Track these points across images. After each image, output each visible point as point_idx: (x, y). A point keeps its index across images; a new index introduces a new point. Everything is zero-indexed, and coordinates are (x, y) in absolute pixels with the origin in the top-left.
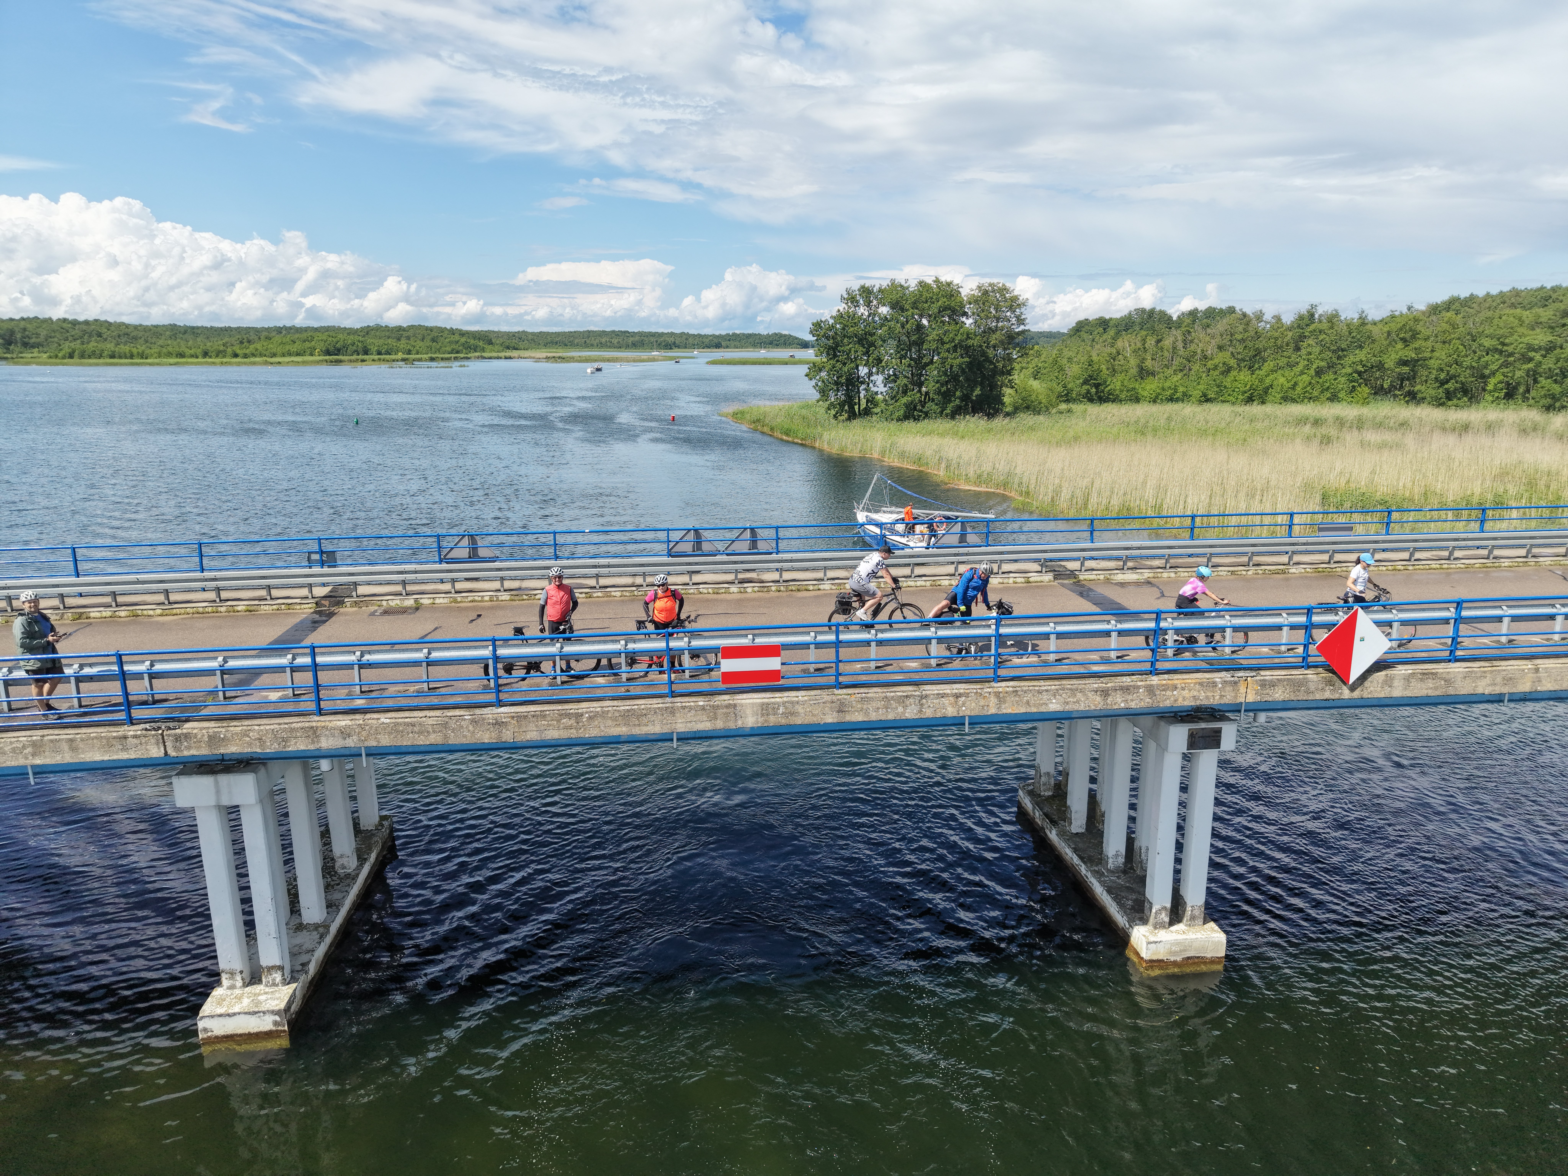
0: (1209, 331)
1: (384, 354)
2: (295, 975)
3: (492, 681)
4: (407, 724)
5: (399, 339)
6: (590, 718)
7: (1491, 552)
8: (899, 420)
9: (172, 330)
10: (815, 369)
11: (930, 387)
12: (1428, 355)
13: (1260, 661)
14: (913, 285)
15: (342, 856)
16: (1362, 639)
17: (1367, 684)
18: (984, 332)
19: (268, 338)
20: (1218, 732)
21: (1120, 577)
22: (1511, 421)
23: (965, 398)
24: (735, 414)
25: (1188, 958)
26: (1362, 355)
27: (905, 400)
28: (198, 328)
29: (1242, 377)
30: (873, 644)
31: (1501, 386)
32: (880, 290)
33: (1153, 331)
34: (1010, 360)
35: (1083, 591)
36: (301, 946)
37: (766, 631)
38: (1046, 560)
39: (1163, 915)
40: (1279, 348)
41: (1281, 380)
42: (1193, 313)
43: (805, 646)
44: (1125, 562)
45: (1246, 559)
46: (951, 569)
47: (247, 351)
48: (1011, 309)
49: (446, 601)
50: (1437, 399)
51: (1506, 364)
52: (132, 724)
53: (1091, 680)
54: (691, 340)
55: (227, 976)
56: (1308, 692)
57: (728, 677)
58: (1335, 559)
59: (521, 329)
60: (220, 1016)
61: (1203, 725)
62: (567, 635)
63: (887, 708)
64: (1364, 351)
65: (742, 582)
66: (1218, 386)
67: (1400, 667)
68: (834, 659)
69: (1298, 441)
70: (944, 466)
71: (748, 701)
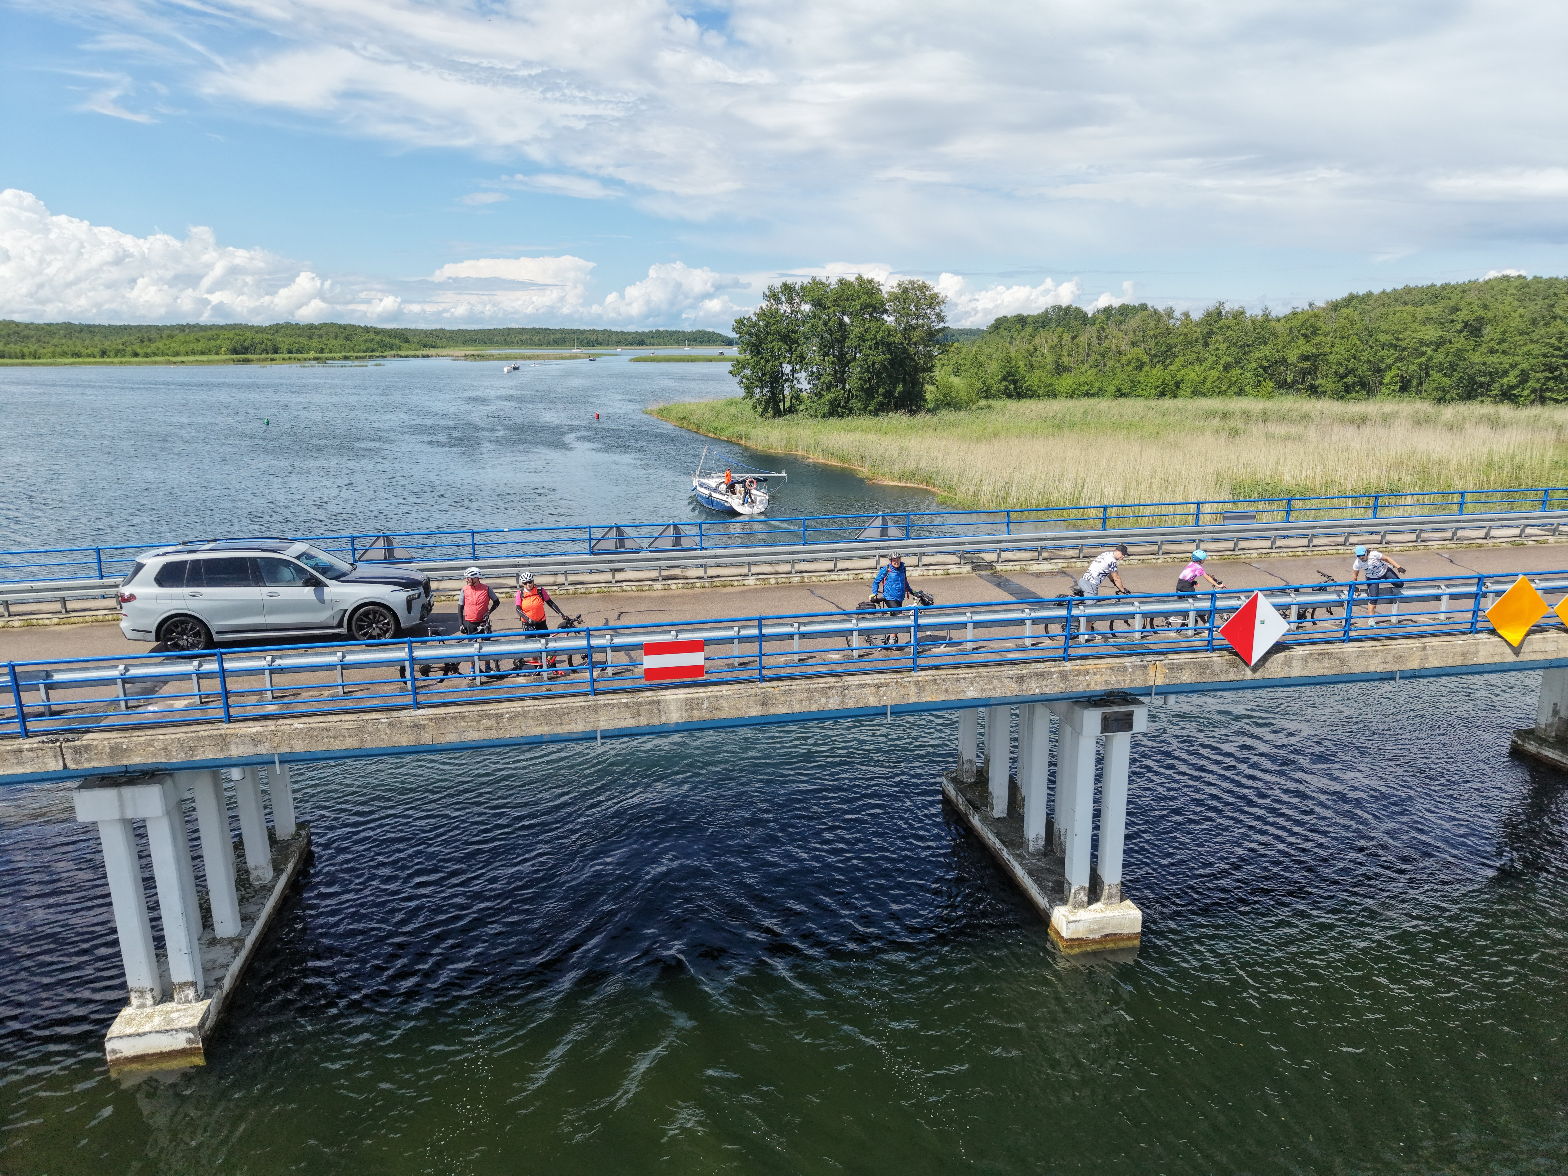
0: (1123, 327)
1: (295, 352)
2: (210, 991)
3: (409, 683)
4: (319, 729)
5: (311, 338)
6: (511, 718)
7: (1383, 537)
8: (823, 416)
9: (67, 329)
10: (739, 366)
11: (853, 383)
12: (1328, 350)
13: (1168, 645)
14: (833, 282)
15: (256, 868)
16: (1263, 622)
17: (1268, 665)
18: (905, 329)
19: (170, 337)
20: (1130, 715)
21: (1035, 567)
22: (1405, 413)
23: (888, 394)
24: (660, 412)
25: (1107, 935)
26: (1266, 351)
27: (828, 396)
28: (95, 326)
29: (1155, 373)
30: (796, 637)
31: (1396, 379)
32: (803, 288)
33: (1069, 328)
34: (931, 357)
35: (1001, 582)
36: (214, 961)
37: (690, 627)
38: (965, 552)
39: (1082, 894)
40: (1189, 344)
41: (1192, 375)
42: (1107, 310)
43: (729, 641)
44: (1042, 552)
45: (1155, 548)
46: (872, 562)
47: (149, 350)
48: (931, 306)
50: (1337, 393)
51: (1400, 359)
52: (28, 737)
53: (1007, 668)
54: (613, 337)
55: (137, 995)
56: (1214, 674)
57: (651, 673)
58: (1240, 546)
59: (438, 327)
60: (130, 1036)
61: (1116, 709)
62: (486, 635)
63: (810, 700)
64: (1269, 346)
65: (666, 578)
66: (1132, 382)
67: (1298, 648)
68: (757, 652)
69: (1208, 433)
70: (868, 462)
71: (672, 697)
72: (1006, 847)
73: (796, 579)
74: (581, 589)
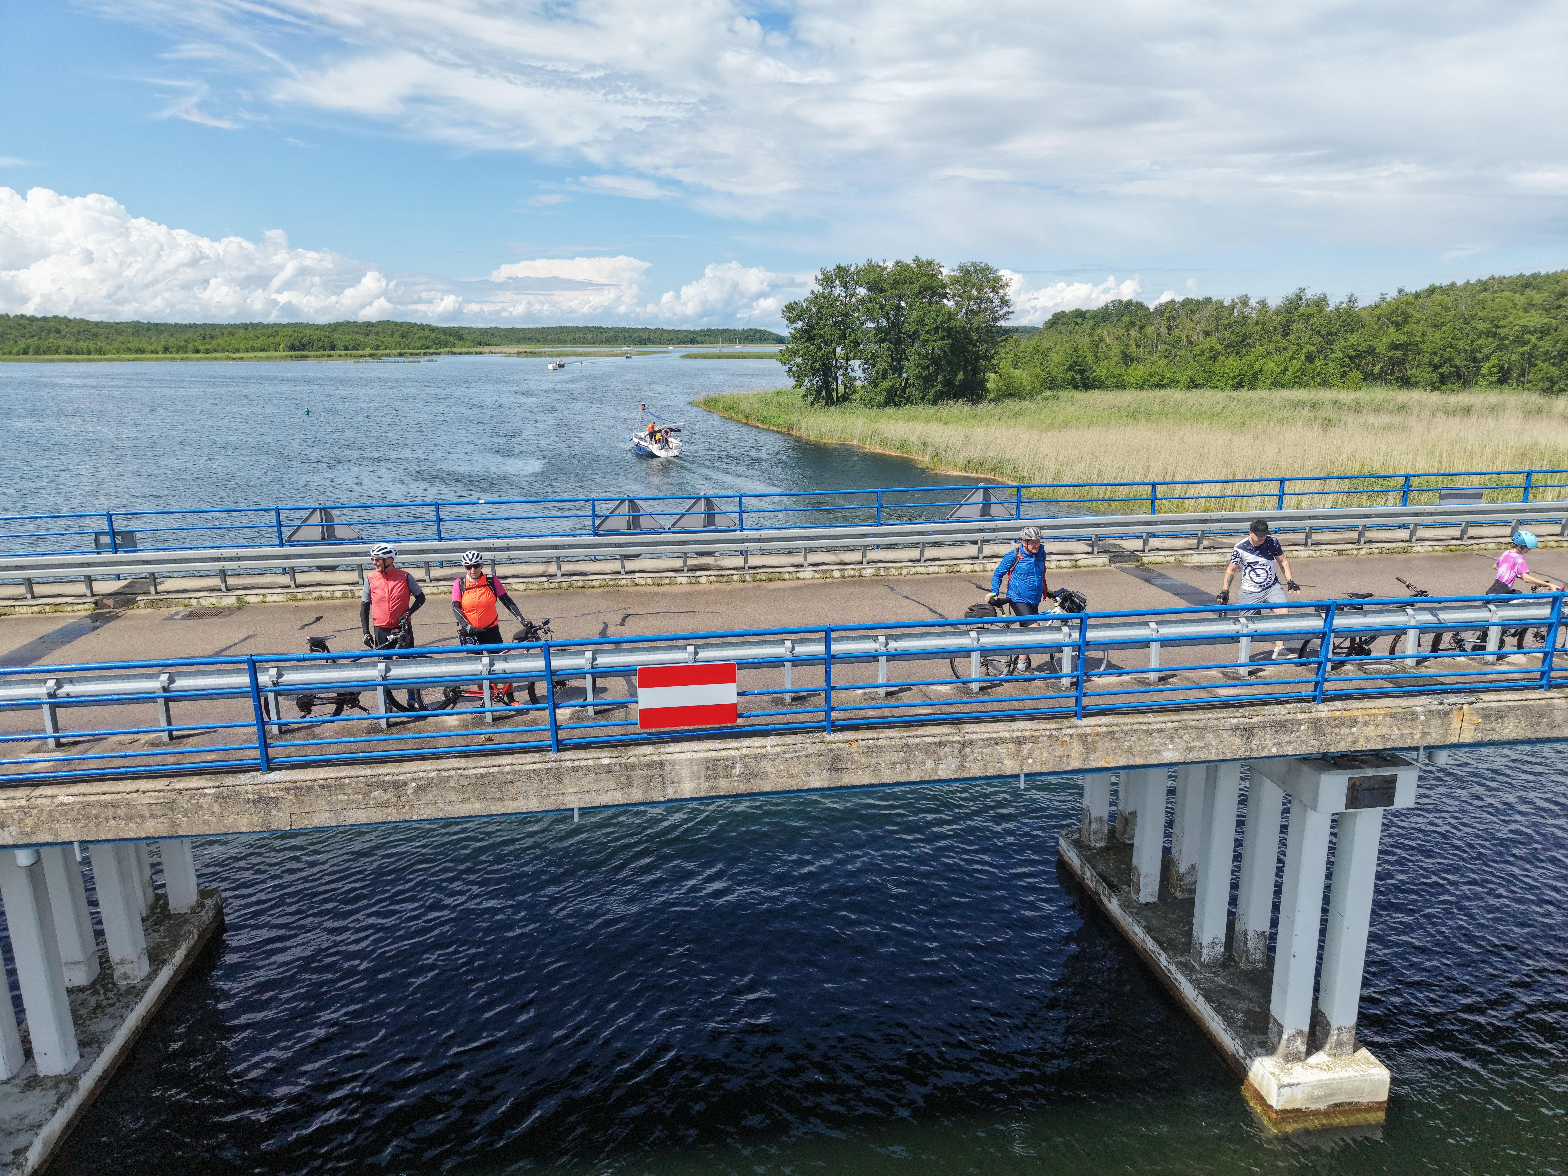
0: (1194, 317)
1: (351, 349)
5: (367, 335)
8: (879, 406)
9: (134, 327)
10: (790, 354)
11: (910, 371)
12: (1419, 339)
14: (890, 265)
18: (966, 313)
19: (232, 334)
20: (1391, 781)
21: (1196, 559)
23: (948, 383)
24: (707, 402)
25: (1336, 1105)
26: (1354, 338)
27: (885, 384)
28: (162, 325)
29: (1231, 362)
30: (882, 659)
31: (1494, 370)
32: (858, 272)
34: (994, 343)
35: (1153, 577)
37: (717, 640)
38: (1092, 538)
39: (1299, 1042)
40: (1267, 333)
41: (1271, 365)
42: (1170, 305)
43: (777, 663)
44: (1200, 539)
45: (1355, 534)
46: (974, 549)
47: (209, 347)
48: (994, 290)
49: (281, 598)
50: (1432, 383)
51: (1499, 348)
53: (1223, 713)
54: (665, 336)
57: (649, 716)
58: (1469, 534)
59: (493, 326)
61: (1370, 772)
62: (401, 649)
63: (908, 762)
64: (1355, 335)
65: (693, 569)
66: (1206, 372)
68: (822, 683)
69: (1299, 424)
70: (929, 451)
71: (683, 756)
72: (1165, 950)
73: (869, 571)
74: (578, 581)
